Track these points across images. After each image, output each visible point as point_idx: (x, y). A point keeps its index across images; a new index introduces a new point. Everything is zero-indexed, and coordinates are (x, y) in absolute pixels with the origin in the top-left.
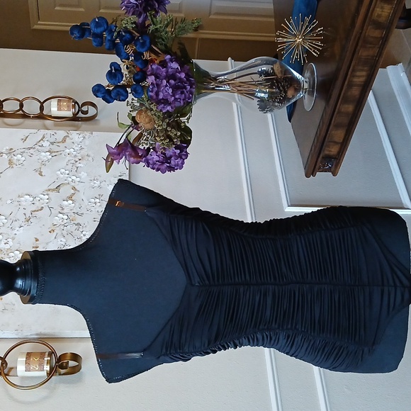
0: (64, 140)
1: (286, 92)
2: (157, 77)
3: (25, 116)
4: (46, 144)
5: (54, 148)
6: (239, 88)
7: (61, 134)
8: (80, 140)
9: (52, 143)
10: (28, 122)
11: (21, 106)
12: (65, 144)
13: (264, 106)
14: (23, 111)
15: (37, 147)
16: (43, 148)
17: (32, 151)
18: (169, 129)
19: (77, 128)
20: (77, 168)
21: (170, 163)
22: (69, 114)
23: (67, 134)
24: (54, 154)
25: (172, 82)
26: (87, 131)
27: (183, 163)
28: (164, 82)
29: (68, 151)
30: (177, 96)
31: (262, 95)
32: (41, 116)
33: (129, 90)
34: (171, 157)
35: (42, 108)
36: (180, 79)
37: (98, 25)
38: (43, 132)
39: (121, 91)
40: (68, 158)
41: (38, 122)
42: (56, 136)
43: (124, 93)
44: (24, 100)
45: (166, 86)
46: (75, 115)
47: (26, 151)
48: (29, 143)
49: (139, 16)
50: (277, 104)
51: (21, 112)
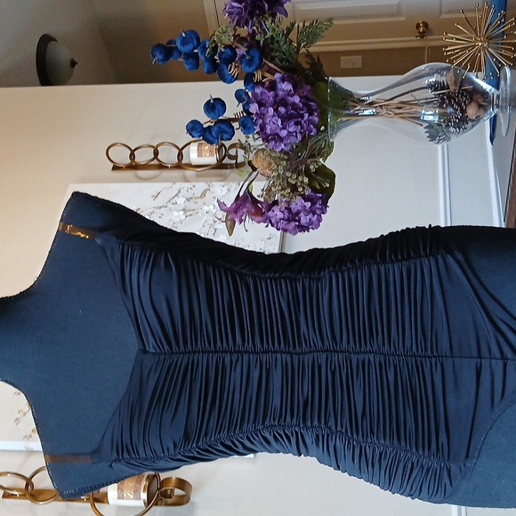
0: (203, 195)
1: (463, 111)
2: (261, 104)
3: (161, 166)
4: (181, 201)
5: (191, 205)
6: (397, 111)
7: (201, 186)
8: (223, 194)
9: (188, 200)
10: (165, 173)
11: (156, 153)
12: (204, 200)
13: (435, 133)
14: (158, 160)
15: (170, 205)
16: (175, 206)
17: (163, 210)
18: (288, 174)
19: (224, 178)
20: (216, 230)
21: (299, 221)
22: (213, 160)
23: (207, 187)
24: (188, 213)
25: (282, 110)
26: (233, 182)
27: (319, 220)
28: (271, 110)
29: (206, 208)
30: (291, 129)
31: (431, 118)
32: (179, 166)
33: (236, 125)
34: (298, 213)
35: (180, 155)
36: (294, 104)
37: (185, 41)
38: (178, 185)
39: (223, 126)
40: (205, 217)
41: (177, 173)
42: (194, 190)
43: (227, 129)
44: (158, 146)
45: (274, 116)
46: (220, 161)
47: (156, 211)
48: (161, 201)
49: (247, 24)
50: (452, 129)
51: (155, 162)
